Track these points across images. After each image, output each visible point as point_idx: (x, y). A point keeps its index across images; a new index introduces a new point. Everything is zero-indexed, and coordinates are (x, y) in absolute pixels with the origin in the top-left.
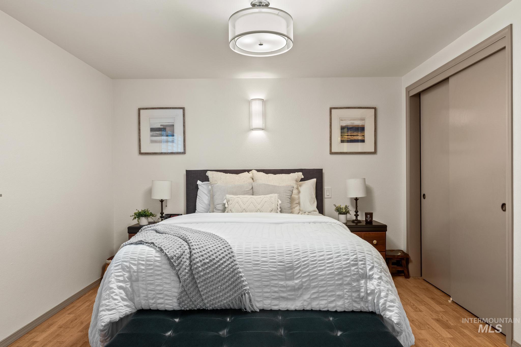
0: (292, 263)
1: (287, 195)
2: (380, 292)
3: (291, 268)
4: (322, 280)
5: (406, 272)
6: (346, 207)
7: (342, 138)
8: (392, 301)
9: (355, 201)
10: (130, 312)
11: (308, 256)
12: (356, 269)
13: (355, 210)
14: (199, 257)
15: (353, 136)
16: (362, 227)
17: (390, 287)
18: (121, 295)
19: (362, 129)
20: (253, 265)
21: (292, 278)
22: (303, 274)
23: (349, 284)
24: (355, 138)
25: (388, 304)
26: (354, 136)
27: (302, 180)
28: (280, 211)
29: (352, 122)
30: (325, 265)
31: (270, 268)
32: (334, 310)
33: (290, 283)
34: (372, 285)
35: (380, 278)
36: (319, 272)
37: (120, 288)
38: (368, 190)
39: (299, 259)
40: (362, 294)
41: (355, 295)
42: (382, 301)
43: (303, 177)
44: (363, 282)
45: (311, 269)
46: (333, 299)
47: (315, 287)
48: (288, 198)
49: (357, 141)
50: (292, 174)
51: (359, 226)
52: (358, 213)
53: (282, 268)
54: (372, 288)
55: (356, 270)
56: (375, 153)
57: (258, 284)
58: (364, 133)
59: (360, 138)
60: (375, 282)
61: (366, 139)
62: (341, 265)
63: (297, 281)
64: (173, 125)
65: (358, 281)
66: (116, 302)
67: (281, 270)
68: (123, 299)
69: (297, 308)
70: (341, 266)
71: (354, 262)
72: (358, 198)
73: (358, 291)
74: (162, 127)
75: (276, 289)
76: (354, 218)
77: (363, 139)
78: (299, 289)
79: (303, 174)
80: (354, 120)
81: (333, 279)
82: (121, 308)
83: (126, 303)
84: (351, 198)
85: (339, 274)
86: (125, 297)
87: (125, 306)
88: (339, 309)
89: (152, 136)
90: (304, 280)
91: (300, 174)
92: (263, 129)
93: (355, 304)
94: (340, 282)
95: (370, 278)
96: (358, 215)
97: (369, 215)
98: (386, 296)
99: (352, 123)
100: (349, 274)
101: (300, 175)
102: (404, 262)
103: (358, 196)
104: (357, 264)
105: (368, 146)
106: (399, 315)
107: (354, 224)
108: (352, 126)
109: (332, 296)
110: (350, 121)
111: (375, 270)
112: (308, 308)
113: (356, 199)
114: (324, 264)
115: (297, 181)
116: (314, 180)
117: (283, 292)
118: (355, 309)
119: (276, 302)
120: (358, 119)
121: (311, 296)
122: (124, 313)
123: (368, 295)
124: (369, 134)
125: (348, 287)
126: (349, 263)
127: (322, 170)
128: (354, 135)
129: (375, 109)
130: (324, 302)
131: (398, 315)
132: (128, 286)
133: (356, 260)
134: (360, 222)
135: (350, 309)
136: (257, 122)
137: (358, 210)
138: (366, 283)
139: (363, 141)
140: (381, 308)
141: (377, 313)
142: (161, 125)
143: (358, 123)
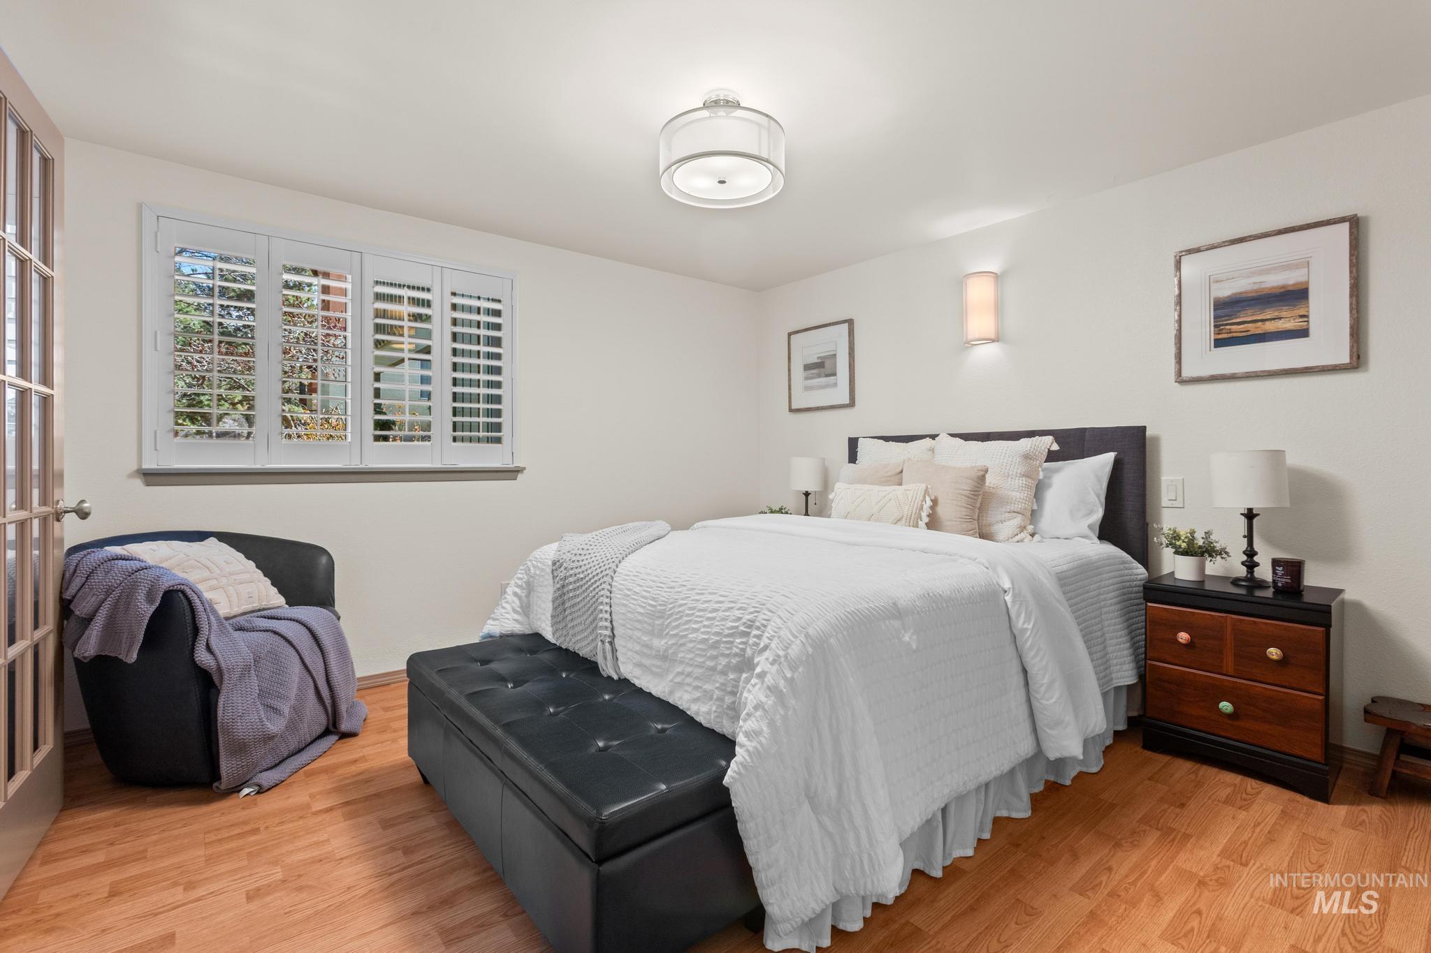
0: (665, 605)
1: (960, 489)
3: (662, 615)
4: (691, 651)
7: (1219, 334)
9: (1243, 522)
10: (520, 631)
11: (689, 597)
12: (742, 643)
13: (1245, 549)
14: (577, 568)
15: (1260, 323)
16: (1263, 602)
18: (514, 605)
19: (1297, 295)
20: (624, 595)
21: (658, 633)
22: (673, 631)
23: (723, 673)
24: (1267, 328)
26: (1263, 321)
27: (1052, 457)
28: (926, 524)
29: (1261, 279)
30: (701, 622)
31: (638, 607)
33: (656, 642)
36: (691, 634)
37: (515, 594)
39: (675, 601)
41: (729, 698)
43: (1056, 447)
45: (684, 624)
46: (698, 695)
47: (681, 661)
48: (962, 497)
50: (1021, 441)
51: (1260, 600)
52: (1256, 559)
53: (652, 611)
55: (740, 646)
56: (1358, 367)
58: (1308, 307)
59: (1288, 324)
61: (1316, 324)
62: (722, 627)
63: (664, 642)
64: (835, 355)
65: (738, 670)
66: (503, 611)
67: (650, 615)
68: (515, 611)
70: (722, 629)
71: (746, 627)
72: (1254, 512)
73: (735, 693)
74: (820, 361)
76: (1242, 572)
77: (1303, 326)
78: (664, 657)
79: (1058, 441)
80: (1267, 271)
81: (704, 653)
82: (506, 621)
83: (516, 617)
84: (1229, 510)
85: (715, 645)
86: (518, 609)
87: (514, 620)
88: (704, 722)
89: (807, 378)
90: (671, 642)
91: (1050, 438)
92: (993, 341)
93: (725, 720)
94: (712, 664)
96: (1257, 565)
97: (1294, 569)
99: (1255, 283)
100: (728, 652)
101: (1046, 443)
103: (1258, 504)
104: (747, 634)
105: (1324, 346)
106: (739, 769)
107: (1243, 592)
108: (1256, 291)
109: (697, 688)
110: (1248, 277)
112: (670, 701)
113: (1250, 514)
114: (702, 619)
115: (1024, 459)
116: (1109, 457)
117: (646, 655)
120: (1282, 266)
121: (674, 677)
122: (510, 629)
124: (1326, 305)
125: (721, 679)
126: (737, 627)
128: (1264, 318)
129: (1353, 220)
130: (687, 698)
131: (736, 769)
132: (523, 595)
133: (750, 625)
134: (1261, 585)
136: (980, 323)
137: (1254, 546)
139: (1303, 333)
142: (818, 358)
143: (1289, 279)
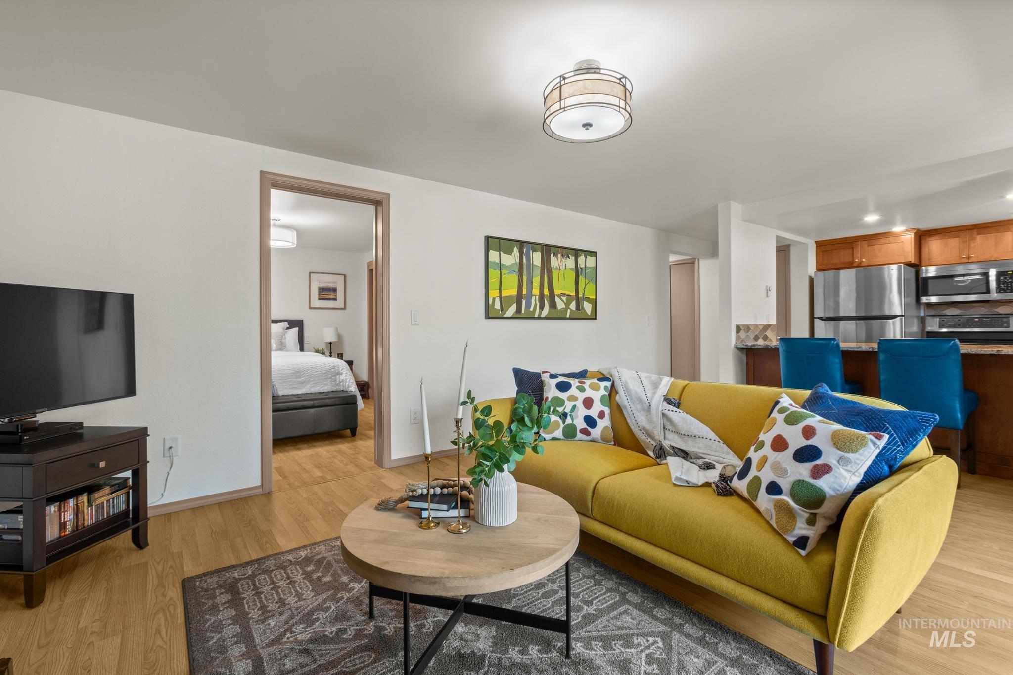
1: (278, 340)
2: (346, 379)
3: (299, 372)
4: (317, 377)
5: (367, 395)
6: (323, 349)
7: (318, 296)
8: (351, 383)
9: (329, 345)
13: (329, 352)
15: (327, 295)
17: (351, 377)
19: (335, 290)
21: (299, 377)
23: (331, 378)
24: (329, 297)
25: (350, 384)
27: (288, 329)
29: (327, 284)
32: (323, 391)
33: (298, 380)
34: (342, 377)
35: (347, 373)
38: (340, 337)
39: (303, 367)
40: (338, 382)
41: (334, 383)
42: (347, 383)
43: (288, 326)
44: (338, 376)
46: (322, 386)
47: (312, 381)
48: (279, 342)
49: (329, 299)
50: (279, 324)
54: (343, 378)
55: (334, 371)
56: (344, 308)
57: (280, 381)
58: (336, 293)
59: (332, 297)
60: (344, 375)
61: (338, 298)
63: (303, 379)
65: (335, 376)
67: (294, 373)
69: (303, 392)
71: (331, 368)
73: (335, 381)
75: (291, 383)
77: (335, 297)
78: (303, 383)
79: (288, 324)
80: (329, 283)
84: (326, 343)
85: (325, 373)
88: (325, 391)
90: (306, 378)
91: (287, 323)
93: (334, 388)
94: (326, 377)
95: (342, 374)
97: (340, 355)
98: (349, 381)
100: (331, 373)
101: (286, 325)
102: (366, 388)
103: (332, 340)
105: (339, 303)
108: (327, 287)
109: (322, 384)
111: (344, 370)
112: (309, 392)
113: (331, 343)
115: (283, 329)
116: (297, 329)
117: (295, 384)
118: (334, 390)
119: (290, 390)
120: (332, 282)
123: (340, 382)
124: (340, 294)
125: (330, 379)
127: (302, 321)
128: (329, 294)
129: (345, 276)
130: (318, 388)
135: (332, 390)
137: (331, 351)
138: (339, 377)
139: (335, 299)
140: (347, 386)
141: (345, 390)
143: (331, 285)
